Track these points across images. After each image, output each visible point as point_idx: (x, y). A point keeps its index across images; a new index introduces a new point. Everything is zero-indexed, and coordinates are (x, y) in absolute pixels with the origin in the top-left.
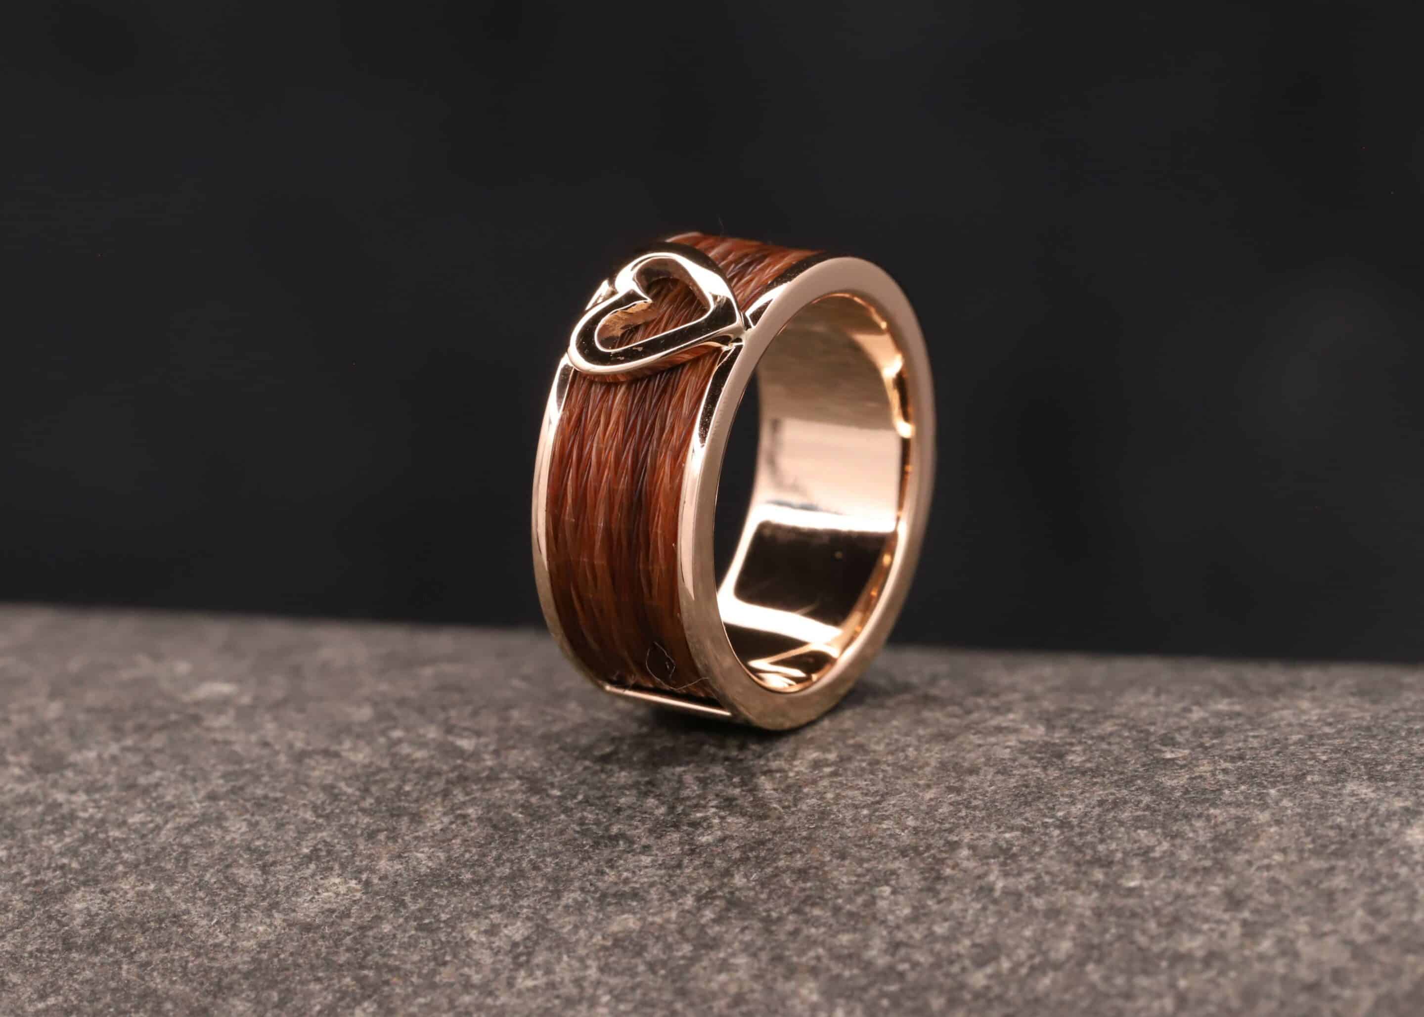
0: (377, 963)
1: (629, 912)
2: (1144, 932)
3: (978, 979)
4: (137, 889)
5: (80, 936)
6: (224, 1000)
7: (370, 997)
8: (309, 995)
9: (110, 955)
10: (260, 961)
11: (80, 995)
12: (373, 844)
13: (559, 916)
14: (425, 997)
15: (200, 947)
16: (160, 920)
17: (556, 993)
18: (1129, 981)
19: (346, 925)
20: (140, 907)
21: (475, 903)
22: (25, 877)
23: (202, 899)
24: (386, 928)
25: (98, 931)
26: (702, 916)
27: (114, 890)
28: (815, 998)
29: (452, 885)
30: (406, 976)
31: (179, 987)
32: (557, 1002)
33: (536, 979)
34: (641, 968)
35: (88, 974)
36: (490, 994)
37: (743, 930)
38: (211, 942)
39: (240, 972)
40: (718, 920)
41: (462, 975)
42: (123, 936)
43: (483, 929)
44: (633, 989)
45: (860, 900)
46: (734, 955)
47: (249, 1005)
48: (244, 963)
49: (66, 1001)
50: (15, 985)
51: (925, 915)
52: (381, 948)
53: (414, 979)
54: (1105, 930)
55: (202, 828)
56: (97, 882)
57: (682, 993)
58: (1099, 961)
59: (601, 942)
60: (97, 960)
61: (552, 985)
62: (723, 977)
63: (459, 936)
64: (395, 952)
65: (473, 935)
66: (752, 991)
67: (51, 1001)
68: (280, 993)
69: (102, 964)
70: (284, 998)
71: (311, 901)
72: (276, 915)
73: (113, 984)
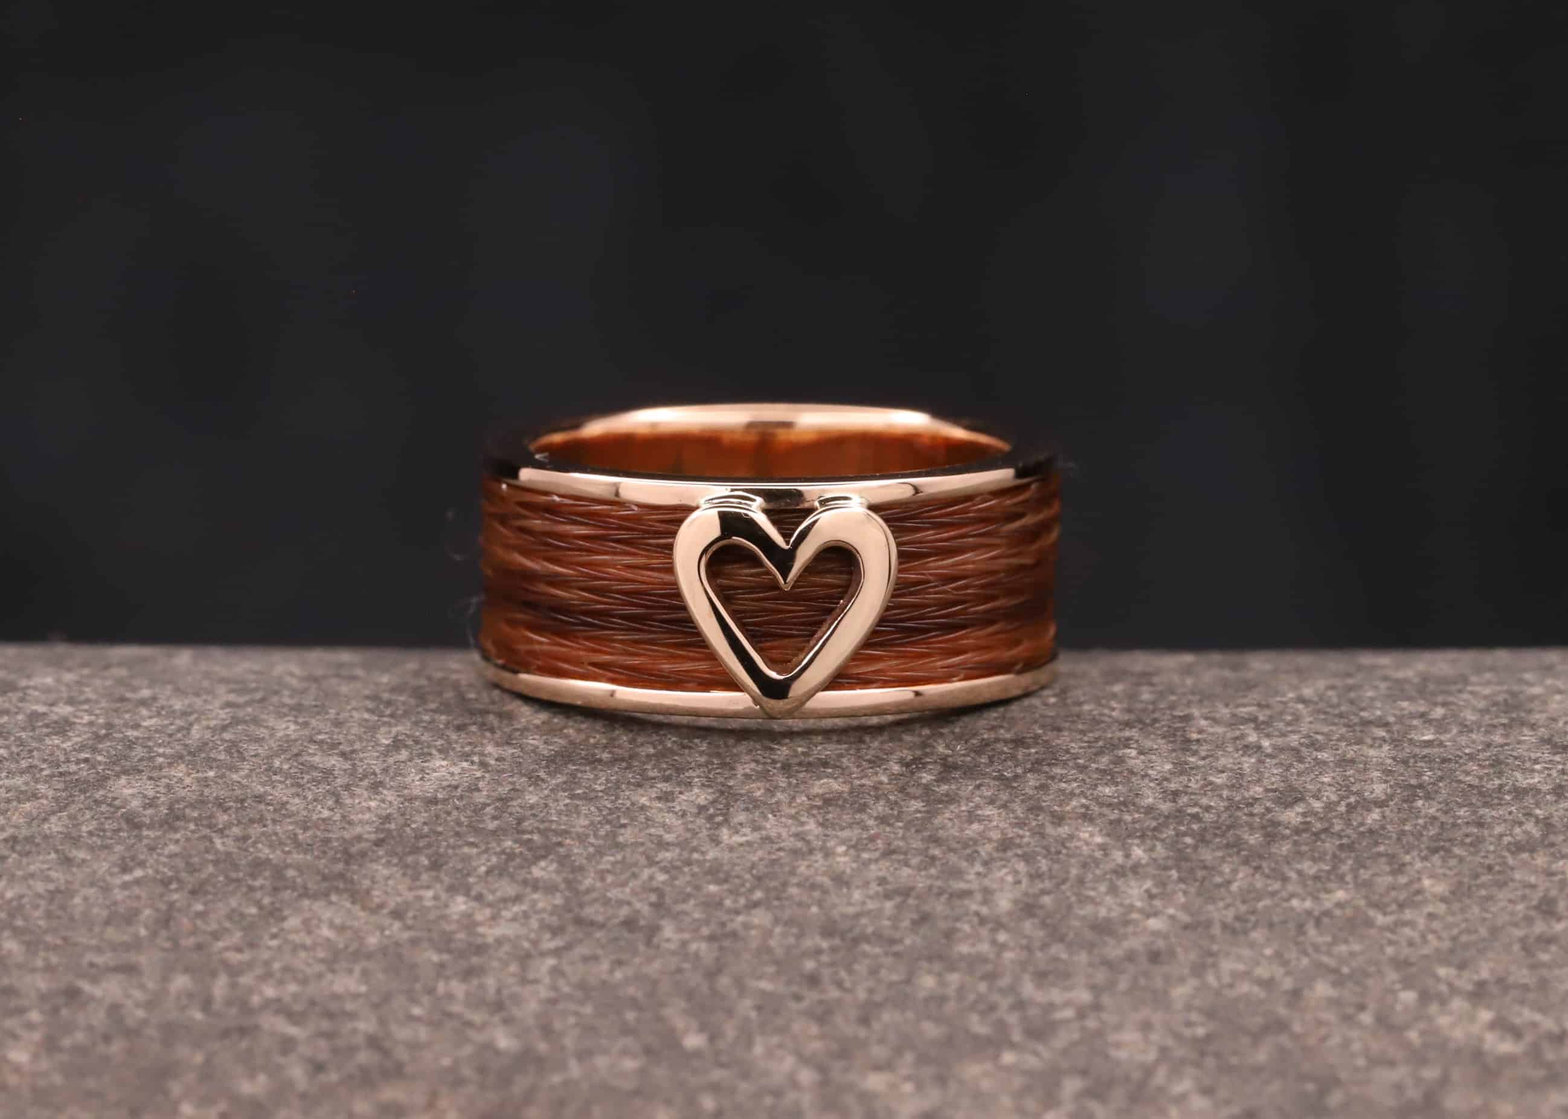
0: (538, 829)
1: (828, 777)
2: (1468, 773)
3: (1292, 816)
4: (193, 776)
5: (145, 816)
6: (360, 866)
7: (544, 857)
8: (466, 859)
9: (193, 832)
10: (389, 831)
11: (173, 867)
12: (467, 734)
13: (743, 783)
14: (613, 855)
15: (305, 822)
16: (242, 801)
17: (776, 846)
18: (1474, 813)
19: (480, 798)
20: (207, 791)
21: (630, 776)
22: (42, 770)
23: (281, 782)
24: (533, 799)
25: (166, 811)
26: (921, 778)
27: (165, 777)
28: (1099, 839)
29: (593, 762)
30: (582, 838)
31: (298, 857)
32: (782, 854)
33: (745, 835)
34: (871, 822)
35: (173, 848)
36: (695, 849)
37: (978, 787)
38: (315, 817)
39: (367, 840)
40: (941, 779)
41: (650, 835)
42: (200, 815)
43: (654, 795)
44: (872, 839)
45: (1105, 760)
46: (978, 807)
47: (395, 869)
48: (369, 833)
49: (157, 872)
50: (84, 861)
51: (1192, 768)
52: (534, 815)
53: (592, 840)
54: (1419, 775)
55: (239, 727)
56: (140, 772)
57: (936, 840)
58: (1428, 797)
59: (807, 802)
60: (178, 836)
61: (767, 839)
62: (975, 826)
63: (628, 804)
64: (555, 818)
65: (644, 800)
66: (1022, 837)
67: (138, 873)
68: (429, 857)
69: (188, 840)
70: (436, 861)
71: (422, 779)
72: (385, 792)
73: (210, 857)
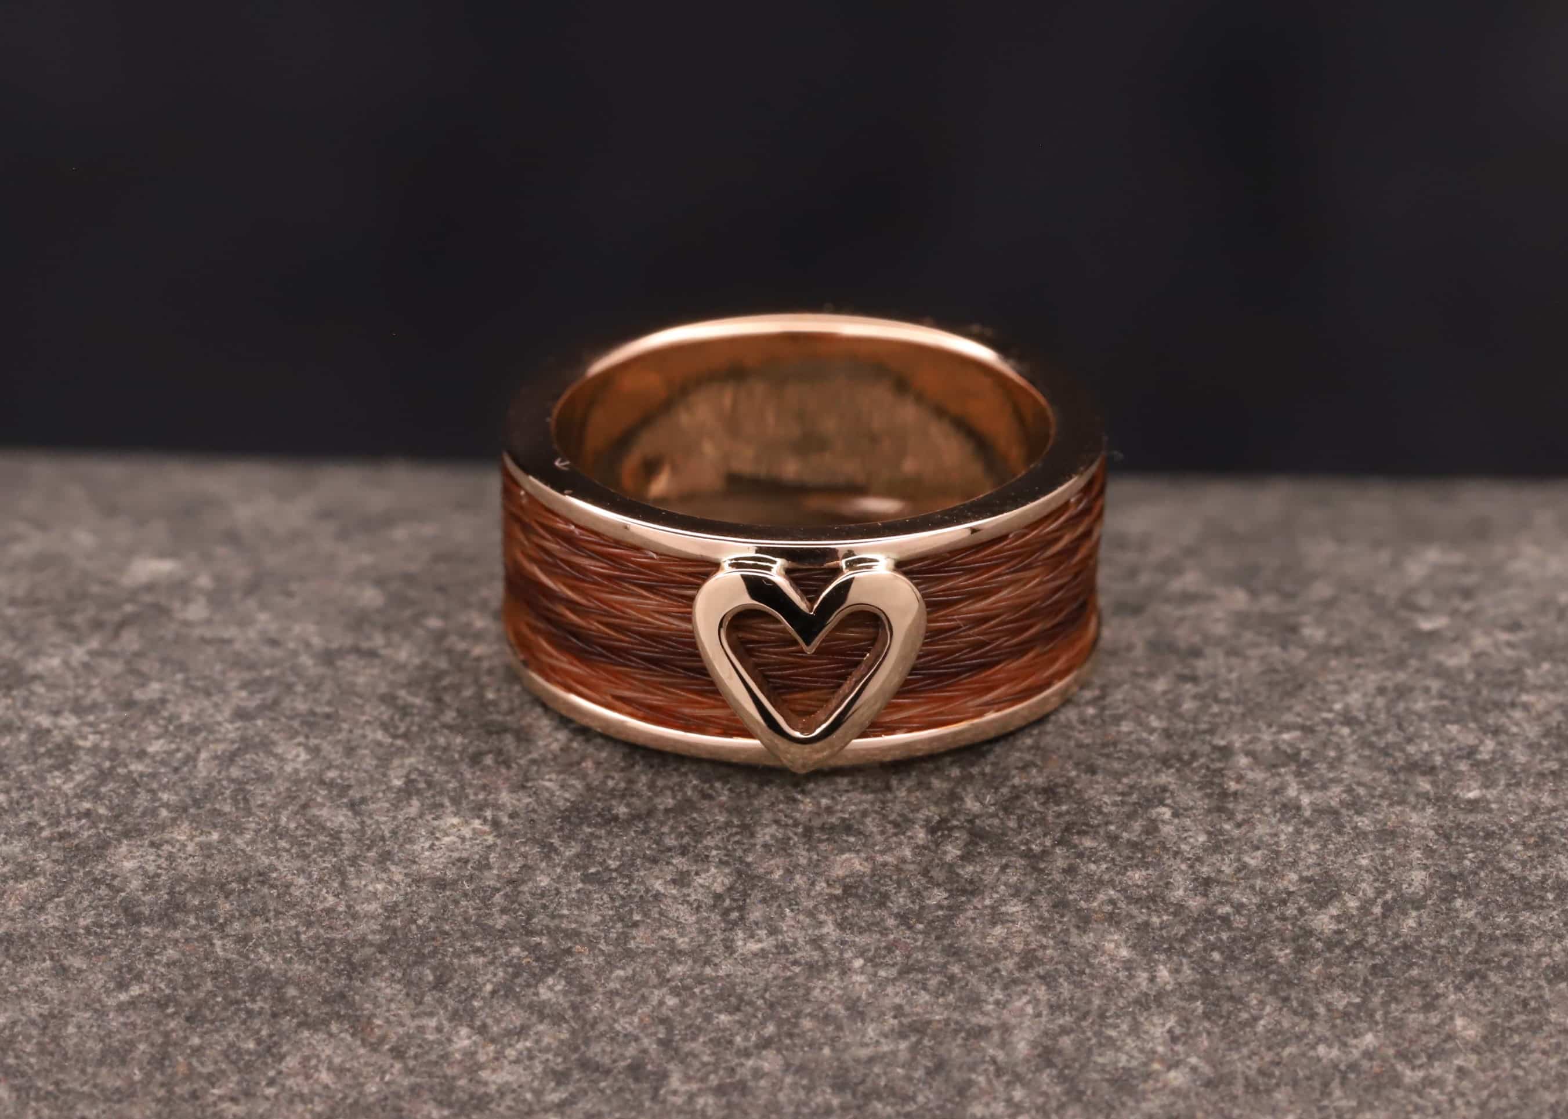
0: (547, 927)
1: (850, 850)
2: (1510, 856)
3: (1324, 922)
4: (197, 839)
5: (144, 903)
6: (363, 981)
7: (552, 971)
8: (471, 973)
9: (194, 928)
10: (395, 930)
11: (171, 981)
12: (482, 770)
13: (762, 858)
14: (623, 968)
15: (308, 914)
16: (245, 881)
17: (791, 957)
18: (1514, 919)
19: (490, 878)
20: (210, 863)
21: (646, 844)
22: (42, 829)
23: (288, 851)
24: (544, 881)
25: (166, 897)
26: (945, 853)
27: (167, 842)
28: (1124, 953)
29: (607, 822)
30: (591, 943)
31: (298, 967)
32: (797, 969)
33: (760, 941)
34: (891, 922)
35: (171, 953)
36: (707, 961)
37: (1004, 868)
38: (319, 907)
39: (371, 945)
40: (966, 857)
41: (663, 938)
42: (201, 902)
43: (669, 878)
44: (890, 949)
45: (1137, 826)
46: (1003, 901)
47: (398, 987)
48: (373, 932)
49: (154, 989)
50: (80, 971)
51: (1226, 842)
52: (544, 907)
53: (602, 946)
54: (1461, 857)
55: (248, 756)
56: (141, 834)
57: (955, 953)
58: (1468, 895)
59: (827, 891)
60: (177, 934)
61: (783, 948)
62: (999, 930)
63: (642, 888)
64: (565, 912)
65: (658, 886)
66: (1044, 947)
67: (135, 990)
68: (434, 969)
69: (187, 940)
70: (441, 976)
71: (432, 847)
72: (393, 868)
73: (209, 966)
